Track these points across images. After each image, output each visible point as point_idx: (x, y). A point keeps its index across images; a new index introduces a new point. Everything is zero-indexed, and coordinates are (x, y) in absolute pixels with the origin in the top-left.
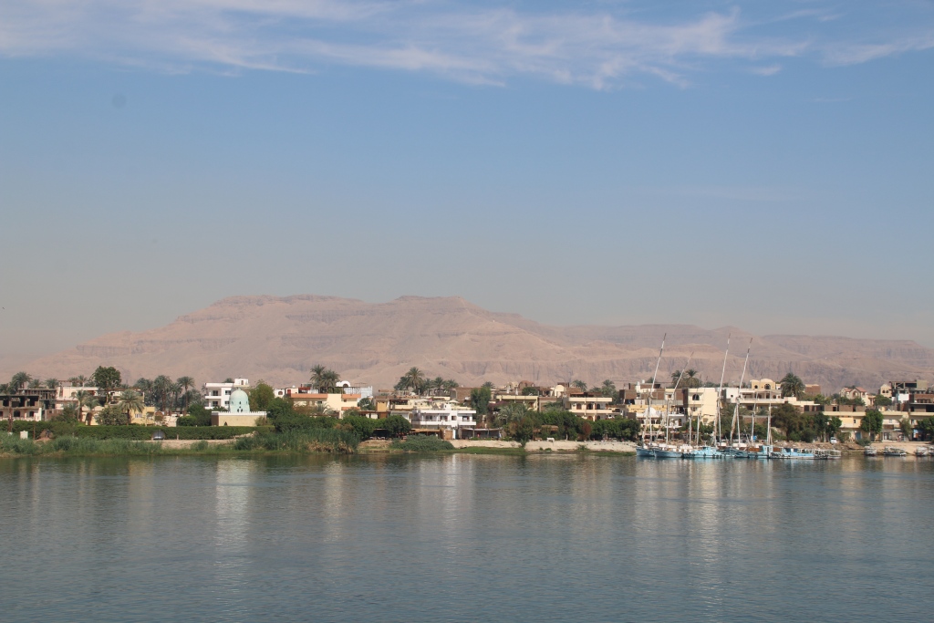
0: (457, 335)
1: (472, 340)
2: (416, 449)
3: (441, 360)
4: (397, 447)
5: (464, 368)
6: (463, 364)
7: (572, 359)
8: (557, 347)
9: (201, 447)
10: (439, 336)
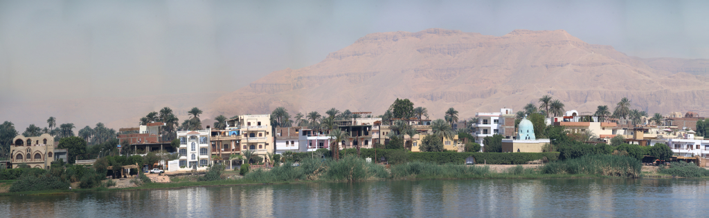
0: (562, 66)
1: (575, 70)
2: (682, 175)
3: (550, 89)
4: (665, 172)
5: (569, 97)
6: (568, 93)
7: (660, 89)
8: (647, 78)
9: (518, 171)
10: (547, 67)
